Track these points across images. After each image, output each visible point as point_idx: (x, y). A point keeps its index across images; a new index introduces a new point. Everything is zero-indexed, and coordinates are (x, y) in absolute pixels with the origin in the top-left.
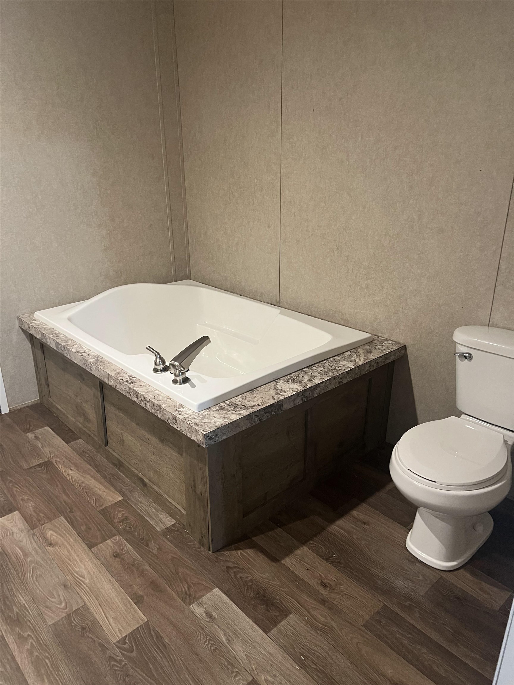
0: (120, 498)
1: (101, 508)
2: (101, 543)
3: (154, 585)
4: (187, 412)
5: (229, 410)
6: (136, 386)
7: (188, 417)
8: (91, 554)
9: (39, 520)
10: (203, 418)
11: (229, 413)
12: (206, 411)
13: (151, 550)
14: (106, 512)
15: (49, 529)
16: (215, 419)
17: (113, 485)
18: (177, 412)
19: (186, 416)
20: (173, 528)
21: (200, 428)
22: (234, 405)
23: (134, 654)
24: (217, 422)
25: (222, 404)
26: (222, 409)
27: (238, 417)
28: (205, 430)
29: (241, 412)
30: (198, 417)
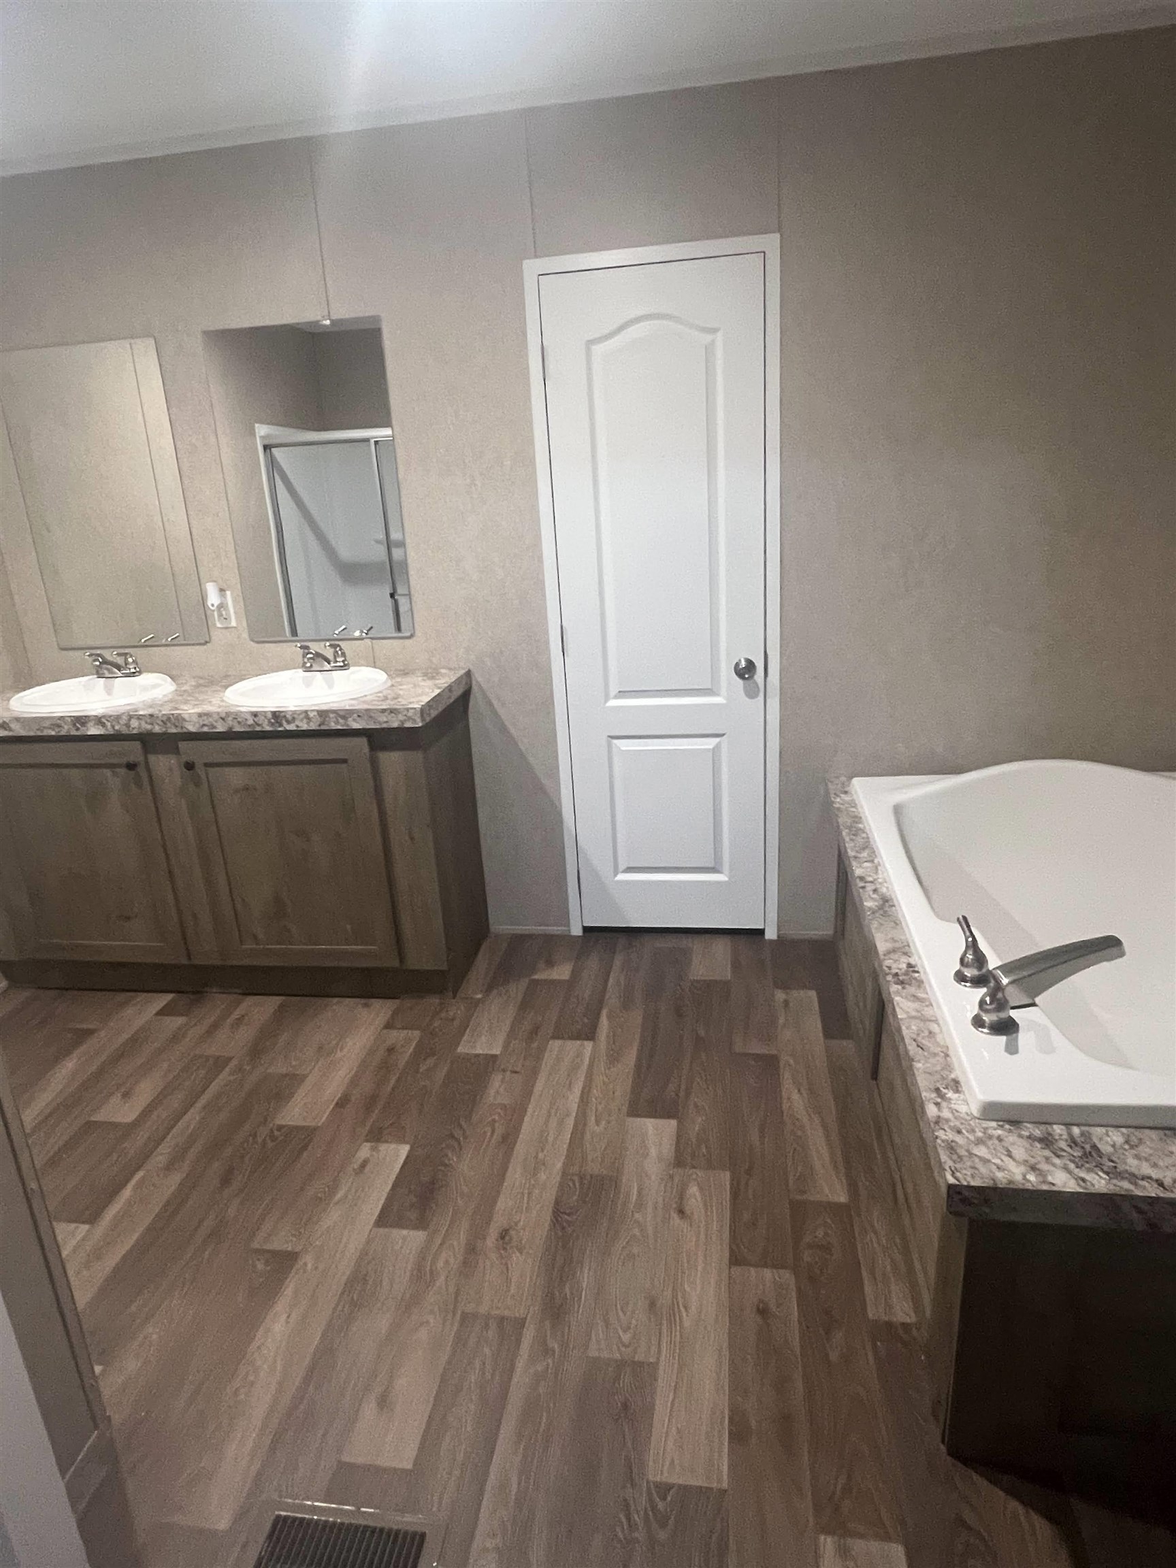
0: (843, 1198)
1: (799, 1197)
2: (756, 1266)
3: (785, 1421)
4: (956, 1107)
5: (1064, 1154)
6: (904, 993)
7: (947, 1121)
8: (725, 1274)
9: (693, 1156)
10: (979, 1142)
11: (1057, 1161)
12: (1002, 1126)
13: (828, 1346)
14: (800, 1211)
15: (698, 1184)
16: (1006, 1159)
17: (847, 1162)
18: (934, 1095)
19: (946, 1114)
20: (901, 1332)
21: (950, 1163)
22: (1088, 1147)
23: (662, 1535)
24: (1004, 1170)
25: (1058, 1130)
26: (1047, 1141)
27: (1071, 1186)
28: (958, 1174)
29: (1088, 1177)
30: (973, 1131)
